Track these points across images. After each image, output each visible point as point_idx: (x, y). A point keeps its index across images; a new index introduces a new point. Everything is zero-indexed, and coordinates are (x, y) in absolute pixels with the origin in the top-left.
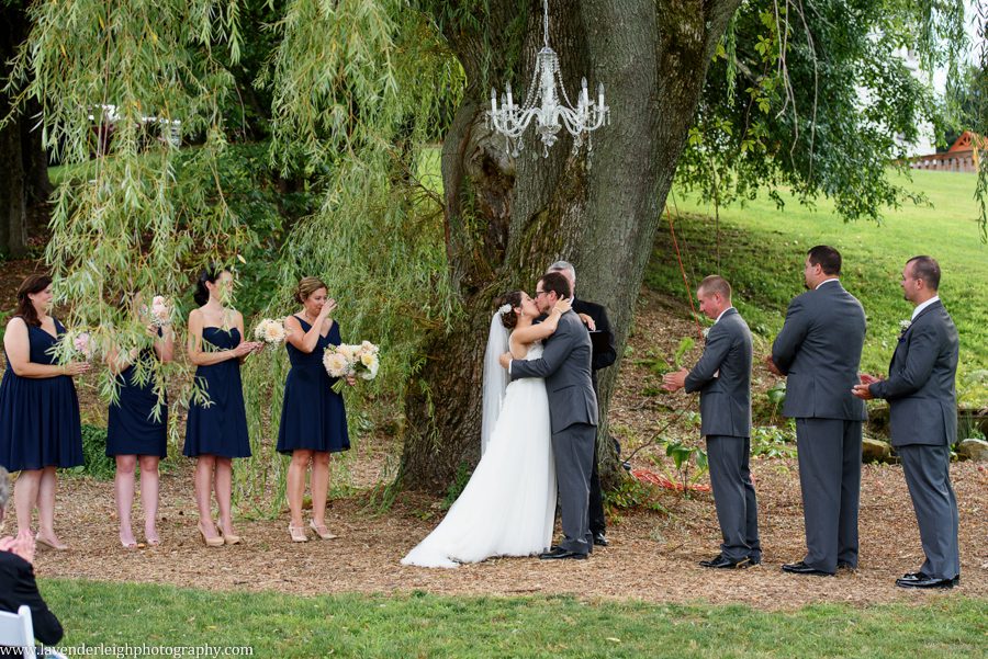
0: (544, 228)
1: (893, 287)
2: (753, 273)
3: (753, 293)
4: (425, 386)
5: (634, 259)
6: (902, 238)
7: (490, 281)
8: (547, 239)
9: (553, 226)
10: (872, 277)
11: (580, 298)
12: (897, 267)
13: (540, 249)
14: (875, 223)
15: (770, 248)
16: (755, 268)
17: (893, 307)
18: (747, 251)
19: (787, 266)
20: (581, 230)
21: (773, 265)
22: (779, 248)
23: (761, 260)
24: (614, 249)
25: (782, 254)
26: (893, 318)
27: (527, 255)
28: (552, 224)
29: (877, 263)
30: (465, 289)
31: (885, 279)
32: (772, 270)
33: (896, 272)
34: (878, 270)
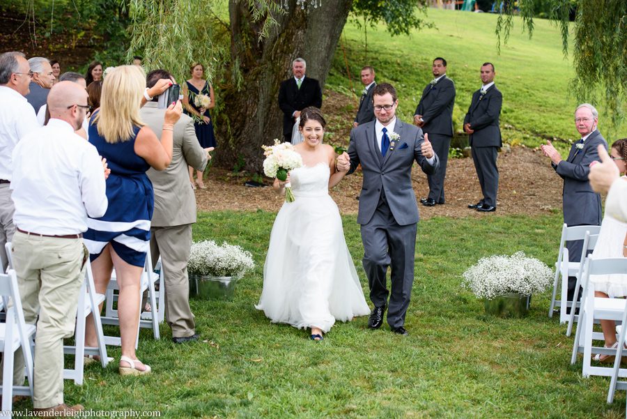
0: (284, 42)
1: (416, 70)
2: (345, 62)
3: (346, 72)
4: (225, 117)
5: (328, 57)
6: (417, 44)
7: (255, 66)
8: (285, 47)
9: (288, 41)
10: (405, 65)
11: (308, 76)
12: (417, 60)
13: (282, 51)
14: (408, 38)
15: (352, 49)
16: (346, 59)
17: (417, 81)
18: (340, 50)
19: (362, 58)
20: (303, 43)
21: (354, 57)
22: (356, 48)
23: (348, 55)
24: (319, 52)
25: (358, 52)
26: (417, 86)
27: (276, 53)
28: (288, 40)
29: (406, 57)
30: (242, 70)
31: (411, 66)
32: (354, 60)
33: (416, 63)
34: (407, 61)
